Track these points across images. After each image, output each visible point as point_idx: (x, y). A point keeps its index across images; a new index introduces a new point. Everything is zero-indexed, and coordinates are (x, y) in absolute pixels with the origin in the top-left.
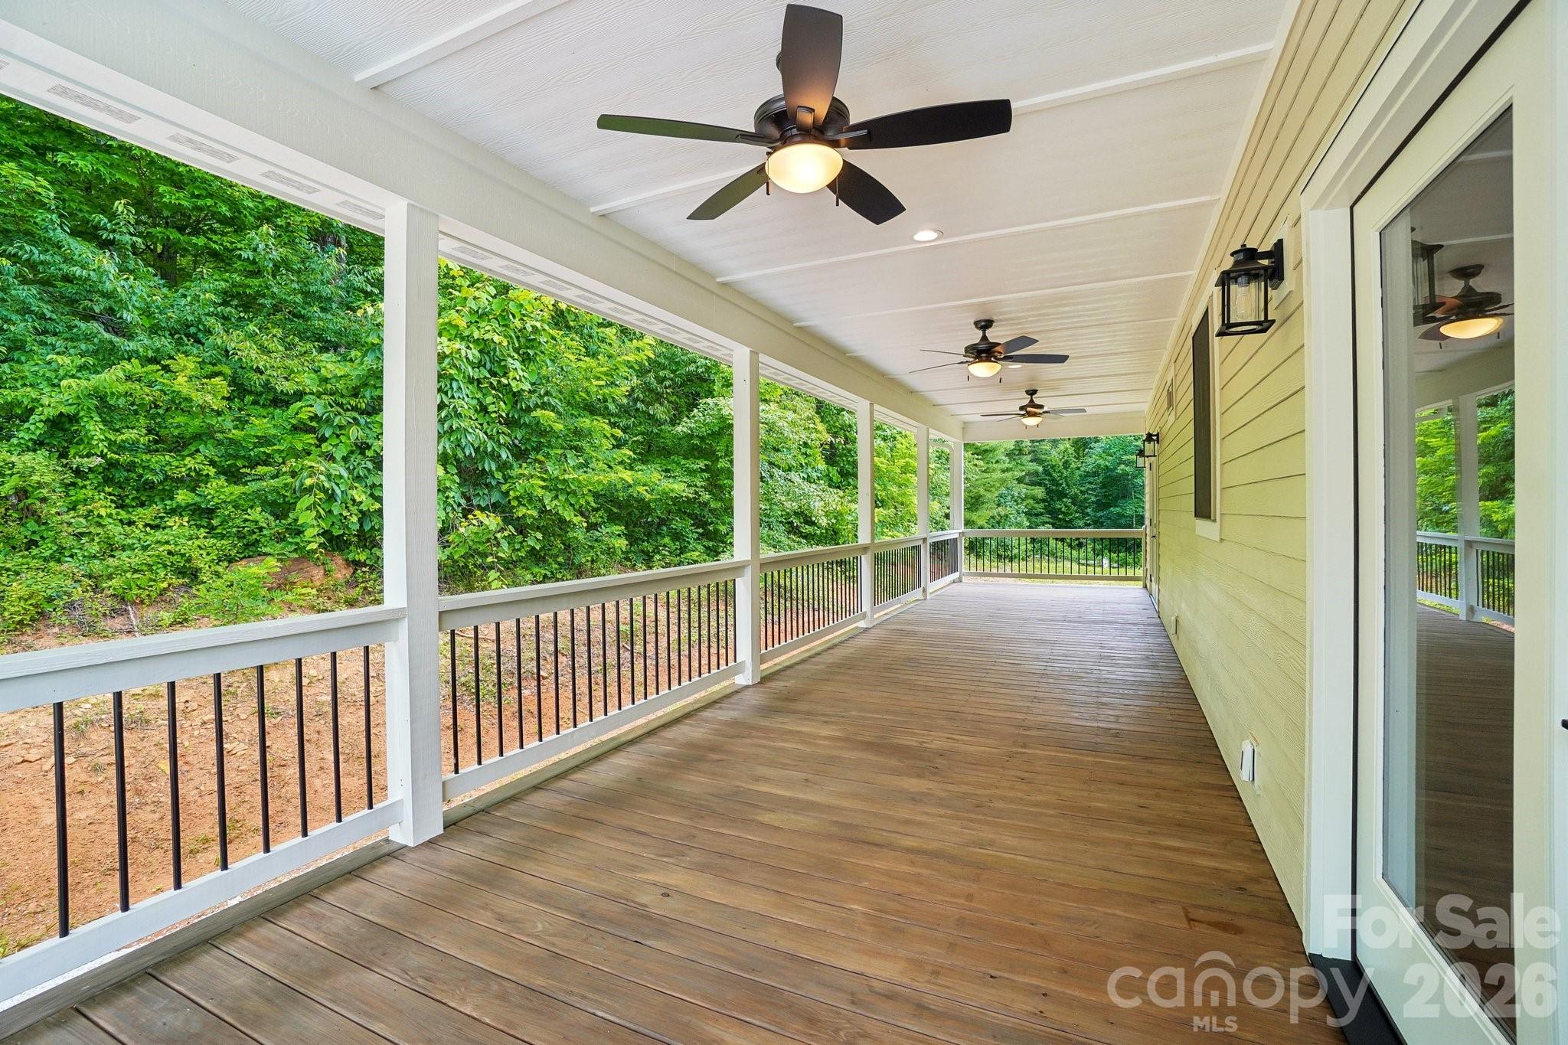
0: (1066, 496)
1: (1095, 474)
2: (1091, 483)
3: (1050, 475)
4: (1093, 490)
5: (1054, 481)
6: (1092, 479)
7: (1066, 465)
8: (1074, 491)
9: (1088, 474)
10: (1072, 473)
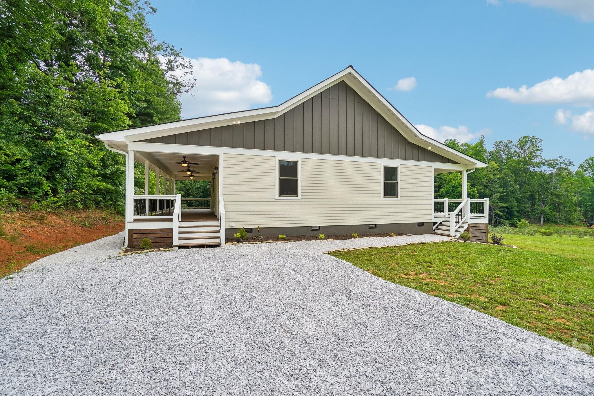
0: (191, 195)
1: (200, 188)
2: (199, 191)
3: (185, 188)
4: (200, 193)
5: (187, 190)
6: (199, 190)
7: (191, 184)
8: (193, 193)
9: (198, 188)
10: (193, 187)
